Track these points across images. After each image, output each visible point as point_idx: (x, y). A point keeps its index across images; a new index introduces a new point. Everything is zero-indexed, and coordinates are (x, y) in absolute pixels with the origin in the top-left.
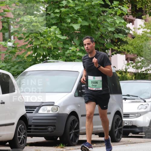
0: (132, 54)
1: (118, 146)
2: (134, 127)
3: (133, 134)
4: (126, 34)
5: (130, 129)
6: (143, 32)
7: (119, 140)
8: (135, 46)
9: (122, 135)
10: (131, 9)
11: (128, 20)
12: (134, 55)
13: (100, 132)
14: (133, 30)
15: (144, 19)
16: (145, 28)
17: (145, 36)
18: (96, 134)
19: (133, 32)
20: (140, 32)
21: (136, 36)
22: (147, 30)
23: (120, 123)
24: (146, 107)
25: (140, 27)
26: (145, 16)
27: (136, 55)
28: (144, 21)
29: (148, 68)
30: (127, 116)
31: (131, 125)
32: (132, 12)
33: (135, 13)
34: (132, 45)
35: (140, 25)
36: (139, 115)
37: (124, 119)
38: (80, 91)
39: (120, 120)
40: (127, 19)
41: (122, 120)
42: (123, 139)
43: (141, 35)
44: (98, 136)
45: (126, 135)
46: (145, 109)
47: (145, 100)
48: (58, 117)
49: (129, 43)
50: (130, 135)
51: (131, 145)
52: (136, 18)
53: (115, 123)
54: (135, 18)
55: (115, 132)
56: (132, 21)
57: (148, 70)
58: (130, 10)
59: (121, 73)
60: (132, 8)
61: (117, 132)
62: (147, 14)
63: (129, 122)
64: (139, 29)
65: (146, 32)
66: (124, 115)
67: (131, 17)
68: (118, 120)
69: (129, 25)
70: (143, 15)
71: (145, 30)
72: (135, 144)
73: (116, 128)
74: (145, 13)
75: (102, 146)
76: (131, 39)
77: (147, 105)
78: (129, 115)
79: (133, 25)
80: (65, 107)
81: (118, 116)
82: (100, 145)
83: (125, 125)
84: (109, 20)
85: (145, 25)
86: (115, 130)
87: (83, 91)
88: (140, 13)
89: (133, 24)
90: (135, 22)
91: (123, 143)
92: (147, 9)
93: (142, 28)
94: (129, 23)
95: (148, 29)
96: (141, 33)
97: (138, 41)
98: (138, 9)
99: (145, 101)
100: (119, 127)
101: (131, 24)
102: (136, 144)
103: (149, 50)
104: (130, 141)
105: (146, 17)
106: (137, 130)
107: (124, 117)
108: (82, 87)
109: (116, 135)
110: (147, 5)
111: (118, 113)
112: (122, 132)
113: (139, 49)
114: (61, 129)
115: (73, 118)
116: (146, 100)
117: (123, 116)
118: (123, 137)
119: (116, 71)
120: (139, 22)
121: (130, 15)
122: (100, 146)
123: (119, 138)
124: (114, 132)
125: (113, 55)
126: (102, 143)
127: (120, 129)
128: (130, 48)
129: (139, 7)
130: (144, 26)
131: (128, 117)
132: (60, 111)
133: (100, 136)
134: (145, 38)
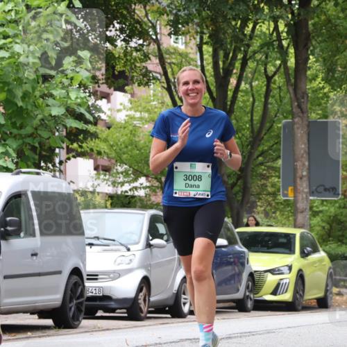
0: (105, 158)
1: (75, 336)
2: (107, 298)
3: (105, 312)
4: (96, 122)
5: (98, 303)
6: (126, 116)
7: (76, 323)
8: (112, 143)
9: (83, 314)
10: (104, 73)
11: (99, 93)
12: (109, 161)
13: (42, 308)
14: (109, 113)
15: (129, 92)
16: (131, 109)
17: (130, 125)
18: (32, 313)
19: (108, 116)
20: (121, 117)
21: (113, 124)
22: (134, 113)
23: (79, 291)
24: (131, 260)
25: (122, 107)
26: (130, 86)
27: (113, 161)
28: (129, 96)
29: (136, 184)
30: (94, 277)
31: (101, 295)
32: (107, 79)
33: (113, 80)
34: (106, 140)
35: (121, 104)
36: (117, 275)
37: (88, 284)
38: (2, 229)
39: (79, 285)
40: (97, 91)
41: (84, 286)
42: (85, 323)
43: (123, 122)
44: (36, 316)
45: (91, 315)
46: (129, 264)
47: (129, 246)
49: (100, 136)
50: (100, 313)
51: (101, 333)
52: (115, 90)
53: (70, 292)
54: (112, 89)
55: (71, 308)
56: (106, 96)
57: (136, 188)
58: (102, 75)
59: (84, 193)
60: (106, 70)
61: (73, 309)
62: (134, 83)
63: (97, 289)
64: (119, 111)
65: (132, 118)
66: (88, 275)
67: (104, 88)
68: (76, 285)
69: (102, 103)
70: (127, 85)
71: (132, 113)
72: (107, 332)
73: (71, 301)
74: (131, 82)
75: (43, 336)
76: (104, 129)
77: (132, 257)
78: (97, 275)
79: (109, 104)
81: (75, 278)
82: (39, 333)
83: (90, 294)
85: (131, 104)
86: (70, 305)
87: (9, 228)
88: (121, 81)
89: (109, 101)
90: (112, 97)
91: (84, 330)
92: (135, 74)
93: (124, 109)
94: (101, 99)
95: (136, 111)
96: (122, 119)
97: (117, 134)
98: (116, 73)
99: (129, 250)
100: (78, 298)
101: (104, 101)
102: (111, 331)
103: (138, 152)
104: (99, 325)
105: (132, 89)
106: (113, 305)
107: (88, 279)
108: (6, 221)
109: (71, 314)
110: (135, 66)
111: (76, 272)
112: (83, 309)
113: (120, 150)
116: (131, 247)
117: (85, 277)
118: (84, 318)
119: (74, 191)
120: (119, 98)
121: (103, 83)
122: (40, 337)
123: (78, 320)
124: (68, 310)
125: (69, 159)
126: (44, 331)
127: (79, 303)
128: (103, 147)
129: (119, 69)
130: (130, 106)
131: (96, 279)
133: (40, 317)
134: (131, 128)
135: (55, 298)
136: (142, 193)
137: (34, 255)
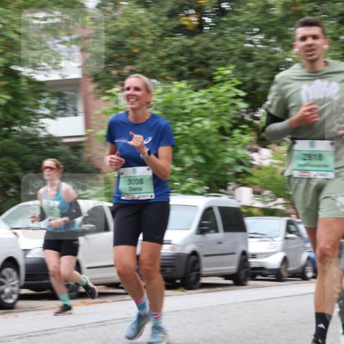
2: (262, 268)
4: (251, 165)
5: (258, 271)
6: (270, 162)
8: (261, 178)
9: (249, 277)
11: (253, 149)
12: (260, 188)
13: (225, 274)
15: (271, 148)
16: (272, 158)
17: (272, 168)
18: (220, 277)
19: (258, 162)
20: (266, 163)
21: (262, 167)
25: (266, 157)
26: (270, 145)
29: (276, 202)
30: (254, 256)
32: (258, 141)
34: (258, 177)
36: (267, 255)
37: (250, 260)
41: (248, 261)
42: (251, 283)
43: (268, 166)
44: (223, 278)
45: (253, 278)
46: (274, 249)
48: (177, 257)
49: (254, 175)
50: (259, 277)
52: (262, 147)
54: (260, 147)
56: (256, 151)
59: (247, 207)
64: (264, 159)
65: (273, 164)
66: (251, 255)
67: (256, 147)
69: (254, 155)
71: (273, 160)
76: (257, 170)
78: (256, 255)
80: (184, 246)
81: (244, 257)
83: (253, 266)
84: (230, 149)
85: (273, 155)
88: (264, 142)
89: (259, 154)
90: (260, 152)
93: (268, 158)
94: (254, 153)
96: (268, 164)
100: (246, 268)
106: (266, 272)
107: (250, 257)
108: (203, 223)
111: (244, 253)
114: (180, 271)
115: (194, 258)
118: (250, 280)
119: (241, 206)
120: (265, 152)
121: (255, 144)
125: (236, 187)
127: (247, 271)
128: (256, 181)
132: (178, 251)
133: (225, 279)
134: (272, 170)
135: (232, 268)
136: (280, 207)
137: (220, 243)
